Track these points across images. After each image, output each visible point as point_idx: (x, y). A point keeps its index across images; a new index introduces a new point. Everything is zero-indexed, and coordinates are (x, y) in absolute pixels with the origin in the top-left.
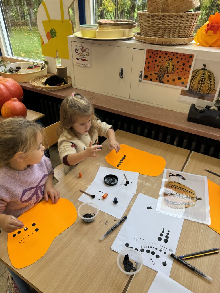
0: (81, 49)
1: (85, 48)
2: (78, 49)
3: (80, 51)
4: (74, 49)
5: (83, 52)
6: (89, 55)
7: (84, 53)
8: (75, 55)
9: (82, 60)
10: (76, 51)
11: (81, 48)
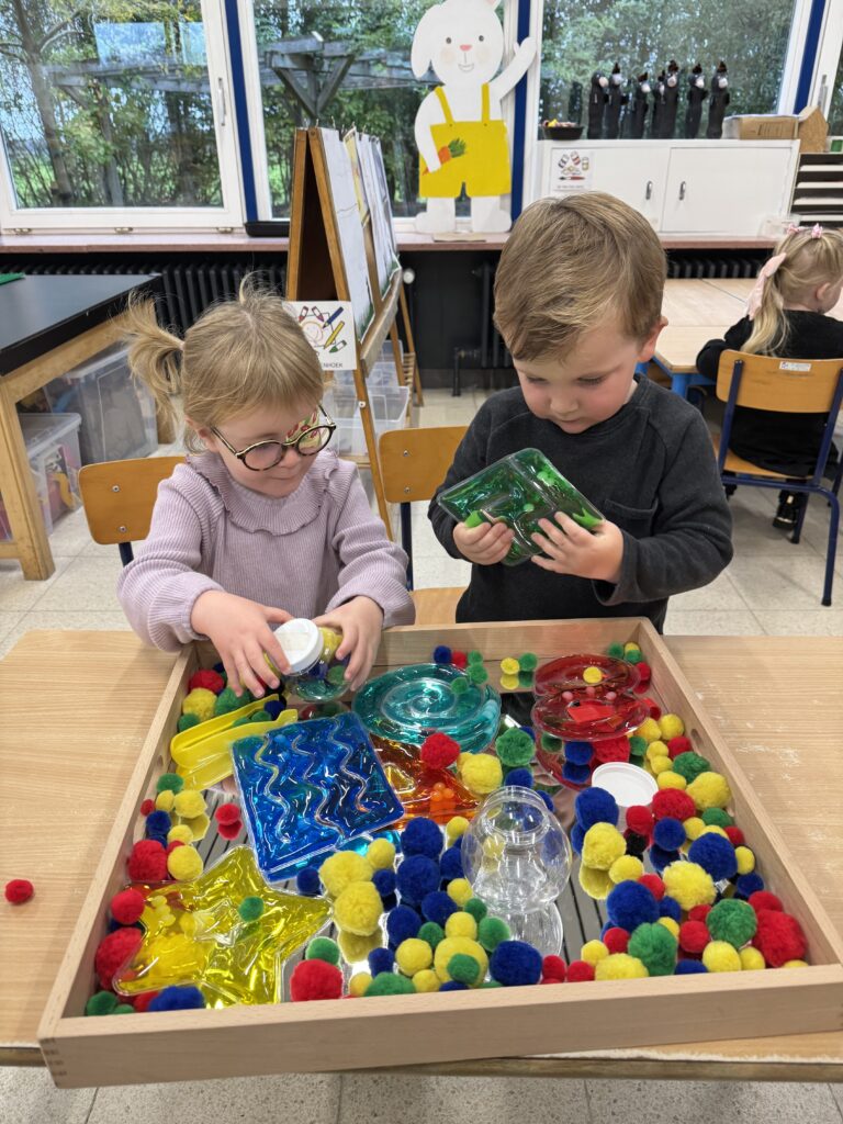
0: (574, 160)
1: (581, 157)
2: (565, 159)
3: (570, 163)
4: (557, 160)
5: (577, 164)
6: (587, 169)
7: (579, 166)
8: (558, 172)
9: (573, 178)
10: (559, 165)
11: (575, 157)
